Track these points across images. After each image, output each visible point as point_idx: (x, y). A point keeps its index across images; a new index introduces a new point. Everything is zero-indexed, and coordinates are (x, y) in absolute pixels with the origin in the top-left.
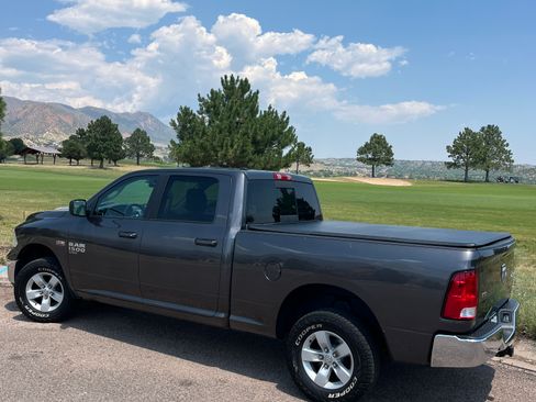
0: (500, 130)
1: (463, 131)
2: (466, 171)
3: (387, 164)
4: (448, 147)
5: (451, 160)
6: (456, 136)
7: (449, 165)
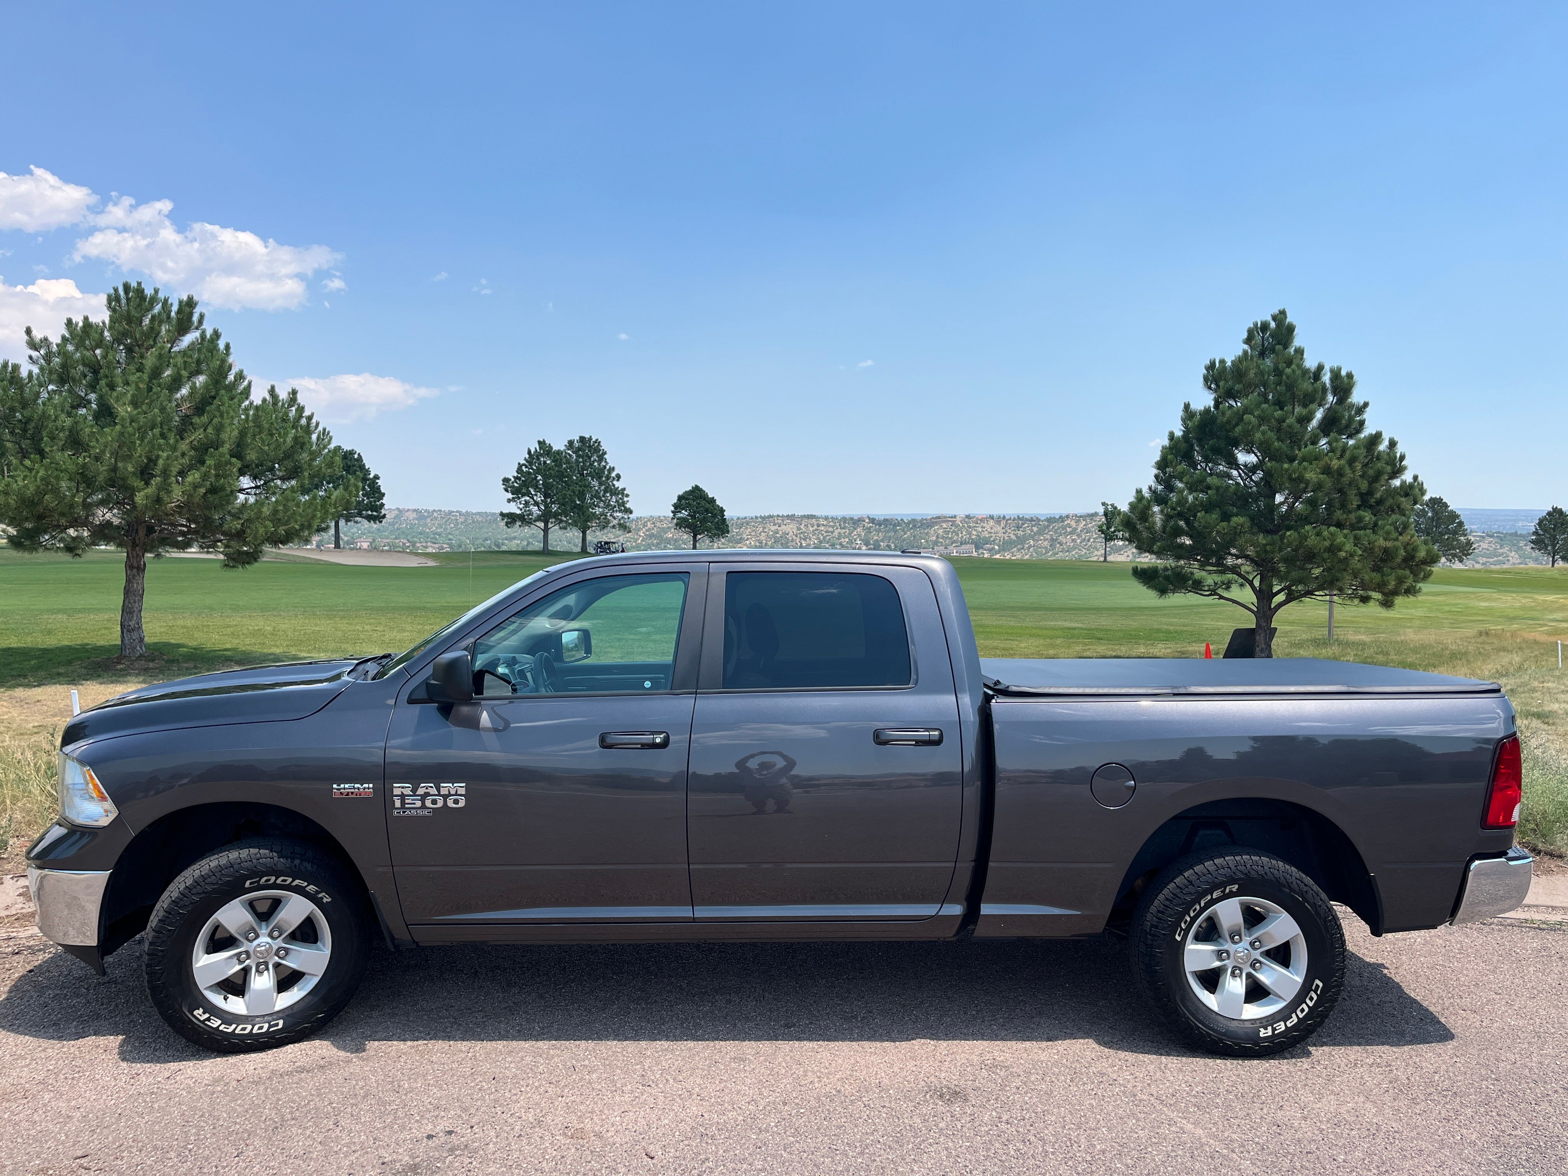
0: (604, 446)
1: (534, 447)
2: (546, 530)
3: (369, 518)
4: (506, 480)
5: (514, 508)
6: (522, 457)
7: (511, 519)
